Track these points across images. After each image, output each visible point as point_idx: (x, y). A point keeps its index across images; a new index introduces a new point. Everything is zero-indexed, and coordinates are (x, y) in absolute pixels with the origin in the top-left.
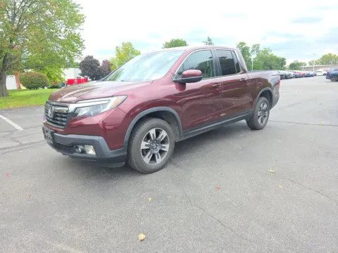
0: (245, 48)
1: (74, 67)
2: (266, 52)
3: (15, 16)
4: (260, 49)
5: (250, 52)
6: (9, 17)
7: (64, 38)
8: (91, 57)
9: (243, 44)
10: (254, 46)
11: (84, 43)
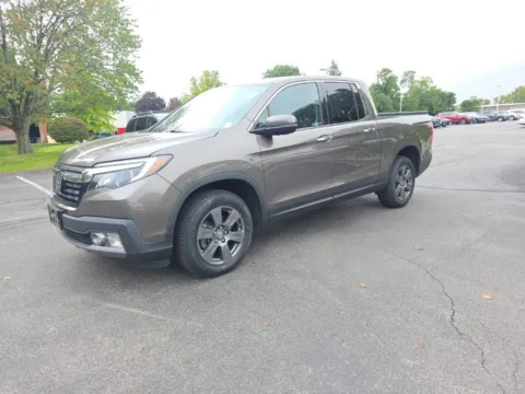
0: (390, 78)
1: (127, 109)
2: (424, 83)
3: (41, 36)
4: (415, 79)
5: (398, 83)
6: (33, 38)
7: (111, 68)
8: (153, 94)
9: (386, 71)
10: (406, 74)
11: (141, 75)
